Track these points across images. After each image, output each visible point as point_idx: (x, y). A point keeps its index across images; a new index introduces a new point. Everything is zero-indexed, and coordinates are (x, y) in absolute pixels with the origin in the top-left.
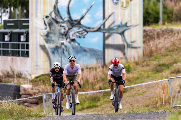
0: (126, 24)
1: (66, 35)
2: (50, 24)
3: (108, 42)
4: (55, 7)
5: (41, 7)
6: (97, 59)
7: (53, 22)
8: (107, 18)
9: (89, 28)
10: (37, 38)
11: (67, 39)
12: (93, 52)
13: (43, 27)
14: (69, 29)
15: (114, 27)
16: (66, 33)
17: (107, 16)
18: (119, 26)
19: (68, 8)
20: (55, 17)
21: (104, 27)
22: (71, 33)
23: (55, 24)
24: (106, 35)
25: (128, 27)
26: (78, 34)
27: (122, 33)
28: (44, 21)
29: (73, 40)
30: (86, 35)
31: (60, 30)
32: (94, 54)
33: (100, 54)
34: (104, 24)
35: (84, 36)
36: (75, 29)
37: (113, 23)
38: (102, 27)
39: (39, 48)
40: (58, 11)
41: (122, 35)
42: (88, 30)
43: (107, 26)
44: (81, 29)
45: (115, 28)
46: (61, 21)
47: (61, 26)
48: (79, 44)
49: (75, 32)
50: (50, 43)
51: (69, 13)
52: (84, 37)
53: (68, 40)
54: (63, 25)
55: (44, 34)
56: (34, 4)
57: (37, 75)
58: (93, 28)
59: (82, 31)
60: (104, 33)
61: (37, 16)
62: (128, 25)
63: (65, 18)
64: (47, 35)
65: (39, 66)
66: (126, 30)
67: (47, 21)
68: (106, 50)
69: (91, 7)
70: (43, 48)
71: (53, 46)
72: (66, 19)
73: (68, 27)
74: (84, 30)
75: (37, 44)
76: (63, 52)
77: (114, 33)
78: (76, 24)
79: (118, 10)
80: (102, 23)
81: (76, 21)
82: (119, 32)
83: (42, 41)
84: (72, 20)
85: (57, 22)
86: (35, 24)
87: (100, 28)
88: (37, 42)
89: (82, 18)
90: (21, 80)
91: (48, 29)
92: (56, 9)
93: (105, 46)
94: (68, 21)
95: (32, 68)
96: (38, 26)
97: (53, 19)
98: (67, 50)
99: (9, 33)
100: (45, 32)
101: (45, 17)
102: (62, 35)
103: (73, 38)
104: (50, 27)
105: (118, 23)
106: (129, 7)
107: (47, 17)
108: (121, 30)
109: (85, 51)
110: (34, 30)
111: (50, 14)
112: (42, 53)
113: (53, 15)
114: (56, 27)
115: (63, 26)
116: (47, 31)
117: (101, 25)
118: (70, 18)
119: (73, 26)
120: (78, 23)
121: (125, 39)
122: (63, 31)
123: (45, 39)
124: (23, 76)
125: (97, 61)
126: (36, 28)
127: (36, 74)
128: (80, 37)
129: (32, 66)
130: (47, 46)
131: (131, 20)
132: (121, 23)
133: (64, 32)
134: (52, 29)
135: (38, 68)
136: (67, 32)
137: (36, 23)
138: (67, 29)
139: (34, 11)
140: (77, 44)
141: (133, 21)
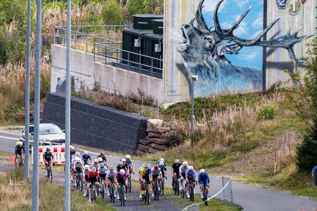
0: (296, 34)
1: (212, 50)
2: (191, 36)
3: (270, 59)
4: (198, 13)
5: (179, 14)
6: (254, 83)
7: (195, 33)
8: (270, 27)
9: (244, 41)
10: (173, 55)
11: (213, 56)
12: (248, 73)
13: (182, 39)
14: (217, 42)
15: (278, 39)
16: (212, 48)
17: (269, 24)
18: (286, 38)
19: (216, 14)
20: (198, 27)
21: (265, 38)
22: (219, 48)
23: (197, 36)
24: (268, 49)
25: (298, 38)
26: (228, 49)
27: (290, 48)
28: (183, 32)
29: (222, 57)
30: (239, 49)
31: (204, 44)
32: (250, 76)
33: (258, 75)
34: (265, 35)
35: (237, 51)
36: (225, 43)
37: (278, 33)
38: (262, 39)
39: (175, 67)
40: (202, 18)
41: (290, 50)
42: (242, 43)
43: (268, 38)
44: (233, 43)
45: (280, 40)
46: (206, 31)
47: (205, 38)
48: (230, 62)
49: (225, 46)
50: (190, 60)
51: (217, 21)
52: (237, 53)
53: (215, 57)
54: (208, 37)
55: (182, 49)
56: (170, 9)
57: (171, 104)
58: (250, 41)
59: (234, 45)
60: (265, 48)
61: (173, 26)
62: (298, 36)
63: (211, 28)
64: (187, 51)
65: (175, 92)
66: (295, 43)
67: (186, 31)
68: (267, 71)
69: (248, 12)
70: (181, 67)
71: (193, 65)
72: (213, 29)
73: (215, 40)
74: (237, 43)
75: (173, 63)
76: (208, 73)
77: (278, 47)
78: (227, 36)
79: (285, 16)
80: (262, 34)
81: (226, 31)
82: (286, 46)
83: (179, 58)
84: (221, 30)
85: (201, 33)
86: (171, 37)
87: (259, 40)
88: (173, 59)
89: (235, 28)
90: (151, 109)
91: (188, 43)
92: (199, 15)
93: (266, 65)
94: (216, 31)
95: (166, 94)
96: (174, 38)
97: (195, 28)
98: (213, 71)
99: (141, 36)
100: (184, 46)
101: (184, 27)
102: (207, 50)
103: (222, 54)
104: (191, 40)
105: (284, 33)
106: (301, 11)
107: (187, 27)
108: (288, 43)
109: (238, 71)
110: (170, 44)
111: (192, 23)
112: (179, 75)
113: (196, 24)
114: (200, 40)
115: (208, 39)
116: (187, 45)
117: (261, 37)
118: (219, 27)
119: (221, 39)
120: (229, 34)
121: (294, 55)
122: (208, 45)
123: (184, 56)
124: (154, 103)
125: (255, 85)
126: (172, 41)
127: (171, 102)
128: (231, 53)
129: (166, 91)
130: (186, 64)
131: (303, 29)
132: (289, 34)
133: (210, 47)
134: (193, 42)
135: (174, 94)
136: (214, 46)
137: (172, 35)
138: (214, 42)
139: (170, 19)
140: (226, 63)
141: (305, 30)
